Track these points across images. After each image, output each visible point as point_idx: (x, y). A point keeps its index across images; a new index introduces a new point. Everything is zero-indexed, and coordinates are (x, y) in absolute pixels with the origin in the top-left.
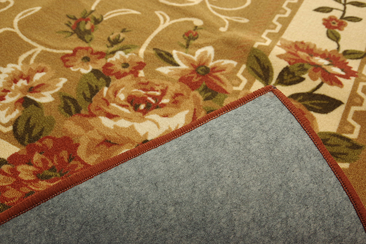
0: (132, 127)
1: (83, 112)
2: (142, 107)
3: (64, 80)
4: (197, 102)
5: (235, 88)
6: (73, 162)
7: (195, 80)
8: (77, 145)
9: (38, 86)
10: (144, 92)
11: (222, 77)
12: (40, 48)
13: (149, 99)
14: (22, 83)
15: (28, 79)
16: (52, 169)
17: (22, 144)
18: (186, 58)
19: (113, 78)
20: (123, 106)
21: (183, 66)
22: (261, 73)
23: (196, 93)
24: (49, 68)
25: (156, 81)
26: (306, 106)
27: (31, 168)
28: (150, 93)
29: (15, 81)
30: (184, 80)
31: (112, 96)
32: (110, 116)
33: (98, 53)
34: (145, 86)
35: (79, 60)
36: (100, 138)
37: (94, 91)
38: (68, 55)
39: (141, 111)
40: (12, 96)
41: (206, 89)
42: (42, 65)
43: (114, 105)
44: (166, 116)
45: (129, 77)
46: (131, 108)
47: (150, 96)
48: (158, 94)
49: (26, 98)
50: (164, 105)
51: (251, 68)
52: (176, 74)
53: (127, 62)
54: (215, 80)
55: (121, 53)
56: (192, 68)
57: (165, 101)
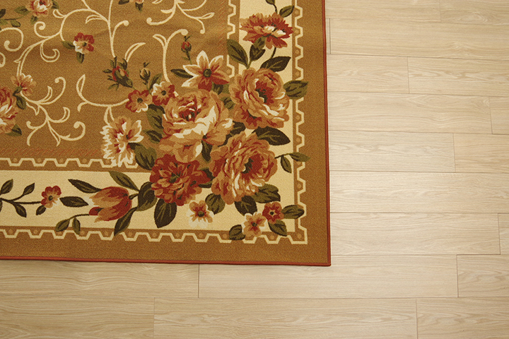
0: (192, 131)
1: (163, 136)
2: (190, 117)
3: (139, 122)
4: (215, 99)
5: (230, 76)
6: (179, 166)
7: (207, 83)
8: (174, 156)
9: (130, 133)
10: (185, 107)
11: (219, 72)
12: (109, 107)
13: (190, 109)
14: (119, 135)
15: (121, 131)
16: (173, 175)
17: (149, 169)
18: (193, 68)
19: (162, 105)
20: (180, 121)
21: (195, 76)
22: (240, 57)
23: (212, 92)
24: (126, 118)
25: (187, 95)
26: (271, 69)
27: (164, 180)
28: (188, 105)
29: (116, 137)
30: (201, 86)
31: (171, 118)
32: (178, 131)
33: (143, 93)
34: (183, 101)
35: (137, 104)
36: (182, 146)
37: (160, 120)
38: (128, 103)
39: (191, 120)
40: (122, 146)
41: (216, 87)
42: (120, 118)
43: (175, 123)
44: (205, 116)
45: (171, 100)
46: (185, 120)
47: (189, 107)
48: (193, 103)
49: (129, 143)
50: (200, 110)
51: (232, 56)
52: (195, 85)
53: (163, 89)
54: (217, 77)
55: (155, 85)
56: (201, 75)
57: (199, 107)
